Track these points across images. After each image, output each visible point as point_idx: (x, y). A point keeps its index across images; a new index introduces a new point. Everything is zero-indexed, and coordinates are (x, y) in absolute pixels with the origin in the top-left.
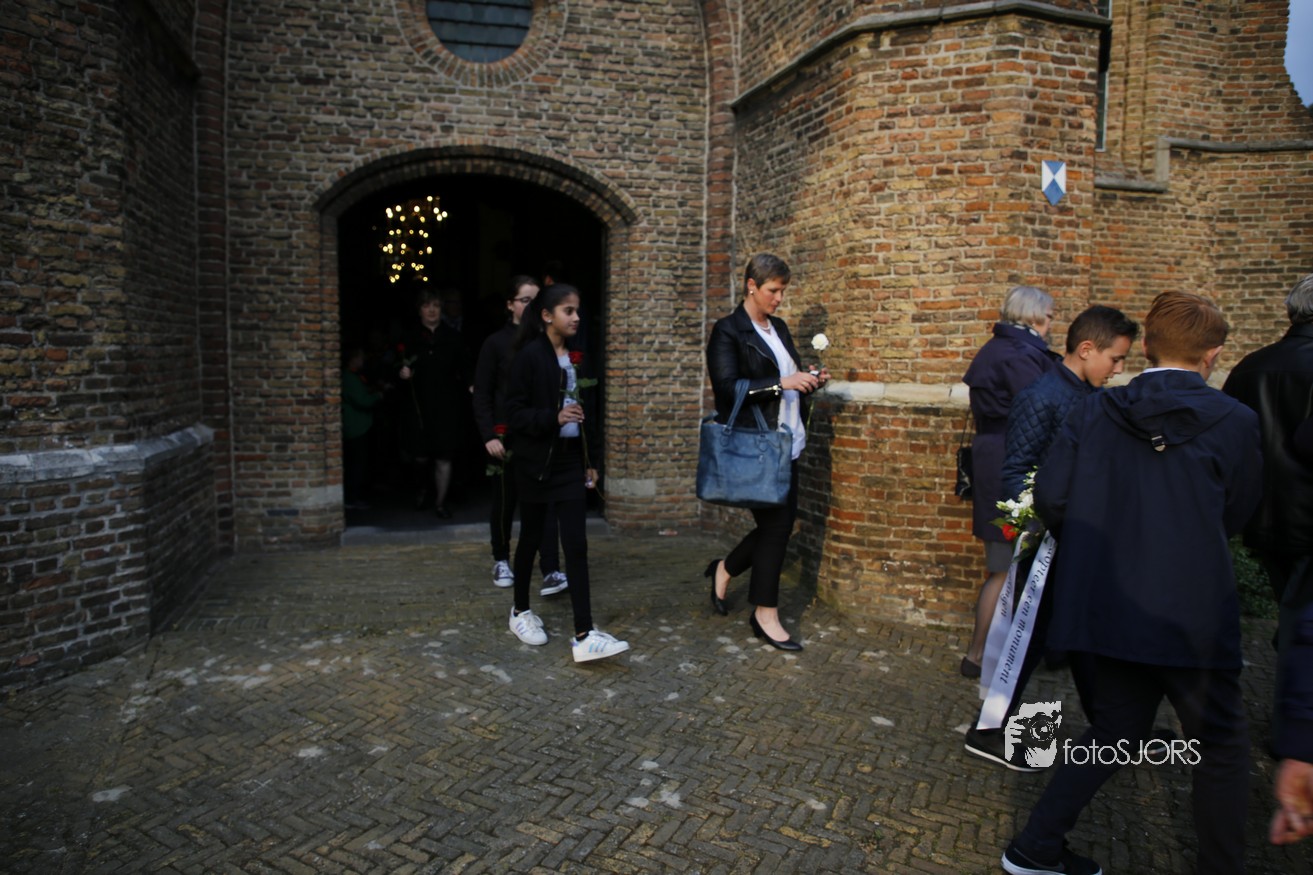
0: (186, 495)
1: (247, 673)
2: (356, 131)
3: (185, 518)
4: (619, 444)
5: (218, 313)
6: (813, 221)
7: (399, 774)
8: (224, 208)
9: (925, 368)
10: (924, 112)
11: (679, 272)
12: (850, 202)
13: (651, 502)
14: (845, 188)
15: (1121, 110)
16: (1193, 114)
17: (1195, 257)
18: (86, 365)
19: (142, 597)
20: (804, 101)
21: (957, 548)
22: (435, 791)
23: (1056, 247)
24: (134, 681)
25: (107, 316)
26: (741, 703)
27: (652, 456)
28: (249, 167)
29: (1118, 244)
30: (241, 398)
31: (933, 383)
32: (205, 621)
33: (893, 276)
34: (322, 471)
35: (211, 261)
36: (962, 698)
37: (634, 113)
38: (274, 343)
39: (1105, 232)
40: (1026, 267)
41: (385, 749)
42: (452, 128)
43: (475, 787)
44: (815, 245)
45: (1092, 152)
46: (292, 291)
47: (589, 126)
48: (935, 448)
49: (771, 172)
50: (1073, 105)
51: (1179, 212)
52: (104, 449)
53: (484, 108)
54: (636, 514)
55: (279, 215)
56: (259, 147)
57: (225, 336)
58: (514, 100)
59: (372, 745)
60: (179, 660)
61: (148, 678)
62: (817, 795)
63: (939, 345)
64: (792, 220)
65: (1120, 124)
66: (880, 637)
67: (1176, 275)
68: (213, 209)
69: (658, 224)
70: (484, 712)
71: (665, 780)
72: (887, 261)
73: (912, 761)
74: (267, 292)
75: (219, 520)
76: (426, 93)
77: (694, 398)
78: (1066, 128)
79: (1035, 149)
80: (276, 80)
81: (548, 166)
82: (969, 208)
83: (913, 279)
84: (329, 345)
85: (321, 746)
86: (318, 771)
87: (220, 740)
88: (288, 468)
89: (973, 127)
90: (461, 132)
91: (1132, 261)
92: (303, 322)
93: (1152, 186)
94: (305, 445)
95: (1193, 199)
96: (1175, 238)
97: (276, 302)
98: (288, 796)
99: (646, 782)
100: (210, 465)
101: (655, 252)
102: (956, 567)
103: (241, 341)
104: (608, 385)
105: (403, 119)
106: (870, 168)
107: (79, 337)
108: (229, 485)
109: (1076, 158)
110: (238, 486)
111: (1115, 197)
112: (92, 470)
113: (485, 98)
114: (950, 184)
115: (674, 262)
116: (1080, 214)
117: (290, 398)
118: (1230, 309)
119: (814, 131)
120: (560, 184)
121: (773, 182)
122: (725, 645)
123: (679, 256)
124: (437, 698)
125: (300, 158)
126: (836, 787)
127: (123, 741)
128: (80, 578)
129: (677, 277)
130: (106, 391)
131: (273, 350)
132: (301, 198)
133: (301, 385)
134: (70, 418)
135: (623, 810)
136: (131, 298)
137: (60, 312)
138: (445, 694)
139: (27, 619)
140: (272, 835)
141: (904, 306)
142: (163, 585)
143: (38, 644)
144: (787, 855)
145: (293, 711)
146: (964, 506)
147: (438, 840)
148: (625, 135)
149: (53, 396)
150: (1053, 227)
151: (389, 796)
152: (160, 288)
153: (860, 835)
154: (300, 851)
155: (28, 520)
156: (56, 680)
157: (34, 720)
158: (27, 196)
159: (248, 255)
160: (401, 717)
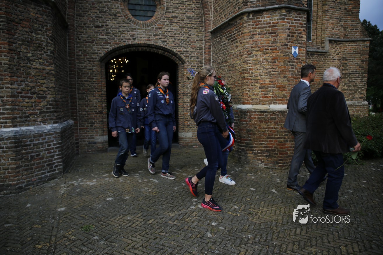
0: (69, 138)
1: (90, 182)
2: (110, 40)
3: (69, 144)
4: (182, 123)
5: (74, 90)
6: (233, 63)
7: (133, 203)
8: (75, 61)
9: (263, 101)
10: (261, 34)
12: (242, 58)
13: (191, 139)
14: (241, 54)
15: (315, 30)
16: (335, 31)
18: (46, 103)
19: (61, 164)
20: (230, 31)
21: (272, 147)
22: (142, 206)
23: (296, 69)
24: (61, 184)
25: (51, 91)
26: (217, 186)
27: (191, 126)
28: (82, 50)
30: (80, 112)
31: (265, 105)
32: (76, 170)
33: (254, 77)
34: (102, 132)
35: (72, 76)
36: (273, 184)
37: (184, 34)
38: (89, 98)
40: (288, 74)
41: (128, 198)
42: (135, 39)
43: (152, 205)
44: (234, 69)
45: (305, 44)
46: (94, 84)
47: (172, 38)
48: (266, 121)
49: (222, 49)
50: (300, 32)
51: (332, 58)
52: (51, 125)
53: (144, 33)
54: (187, 142)
55: (90, 63)
56: (84, 45)
57: (76, 96)
58: (152, 31)
59: (125, 197)
60: (72, 179)
61: (65, 184)
62: (236, 205)
63: (266, 95)
64: (227, 62)
65: (315, 34)
66: (252, 171)
68: (72, 62)
69: (191, 64)
70: (152, 189)
71: (199, 203)
72: (252, 73)
73: (260, 197)
74: (87, 84)
75: (76, 145)
76: (129, 30)
78: (298, 38)
79: (290, 43)
80: (88, 27)
81: (161, 49)
82: (273, 59)
83: (259, 78)
84: (104, 98)
85: (112, 198)
86: (113, 203)
87: (87, 197)
88: (93, 131)
89: (274, 38)
90: (138, 40)
91: (319, 72)
92: (97, 92)
93: (324, 51)
94: (98, 125)
95: (335, 54)
96: (331, 65)
97: (89, 87)
98: (106, 208)
99: (194, 203)
100: (73, 130)
102: (272, 152)
103: (80, 97)
104: (179, 107)
105: (122, 37)
106: (248, 48)
107: (44, 96)
108: (78, 136)
109: (301, 45)
110: (80, 136)
111: (314, 54)
112: (48, 131)
113: (144, 31)
114: (268, 53)
116: (302, 60)
117: (94, 112)
118: (346, 84)
119: (234, 40)
120: (165, 53)
121: (222, 52)
124: (140, 186)
125: (95, 48)
126: (241, 203)
127: (62, 198)
128: (46, 159)
130: (51, 110)
132: (96, 58)
133: (96, 109)
134: (42, 117)
135: (189, 209)
136: (56, 86)
137: (39, 90)
138: (142, 185)
139: (34, 169)
140: (104, 216)
141: (257, 85)
142: (65, 161)
143: (36, 175)
144: (230, 217)
145: (104, 190)
146: (273, 136)
147: (145, 216)
148: (182, 40)
149: (38, 111)
150: (295, 63)
151: (131, 208)
152: (61, 83)
153: (247, 213)
154: (111, 220)
155: (33, 144)
156: (41, 185)
157: (38, 194)
158: (31, 60)
159: (82, 74)
160: (131, 191)
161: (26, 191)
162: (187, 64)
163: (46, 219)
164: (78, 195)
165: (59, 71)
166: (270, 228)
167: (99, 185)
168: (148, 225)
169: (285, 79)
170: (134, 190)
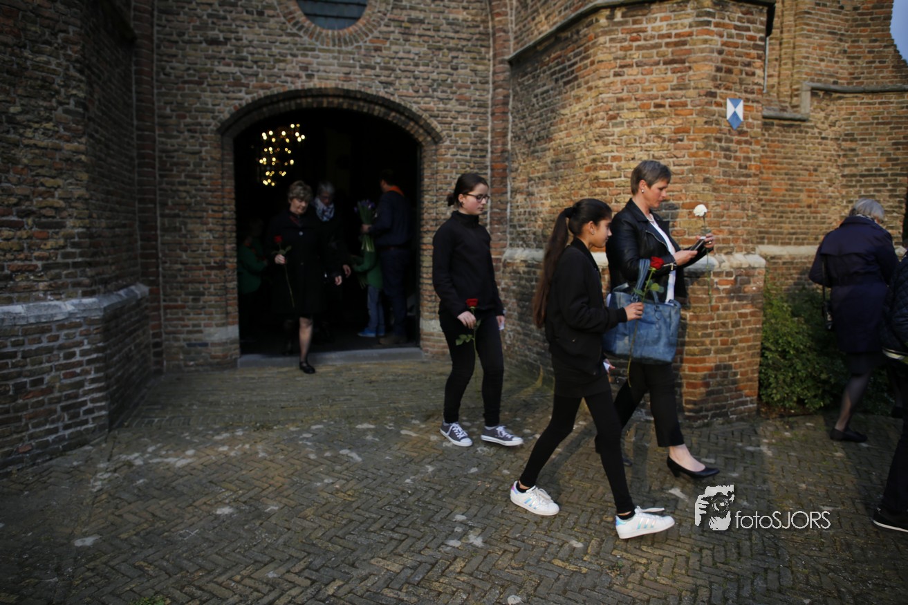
0: (131, 333)
1: (177, 456)
2: (246, 78)
3: (130, 349)
4: (430, 296)
5: (151, 206)
6: (567, 140)
7: (287, 525)
8: (154, 132)
10: (645, 64)
12: (593, 127)
14: (589, 117)
15: (777, 63)
16: (827, 66)
17: (827, 166)
18: (61, 242)
19: (103, 404)
20: (560, 57)
22: (313, 536)
23: (736, 158)
24: (99, 462)
25: (76, 208)
28: (172, 103)
29: (775, 157)
30: (167, 265)
32: (146, 420)
33: (623, 179)
34: (224, 315)
35: (146, 169)
37: (440, 65)
38: (190, 227)
39: (766, 148)
40: (716, 173)
41: (276, 508)
42: (313, 75)
43: (340, 533)
44: (568, 157)
46: (202, 190)
47: (409, 74)
49: (537, 106)
50: (748, 60)
51: (817, 135)
52: (75, 301)
53: (336, 61)
55: (192, 137)
56: (178, 89)
57: (156, 222)
58: (356, 56)
59: (267, 506)
60: (129, 448)
61: (109, 460)
62: (577, 537)
64: (551, 140)
65: (776, 73)
67: (814, 178)
68: (147, 133)
69: (457, 142)
70: (344, 482)
71: (471, 528)
72: (619, 168)
74: (184, 191)
75: (153, 350)
76: (295, 51)
78: (744, 76)
79: (722, 90)
80: (190, 42)
81: (380, 102)
82: (677, 131)
84: (228, 228)
85: (232, 507)
86: (231, 523)
87: (162, 502)
88: (200, 314)
89: (679, 74)
90: (320, 78)
91: (784, 169)
92: (210, 212)
93: (799, 116)
94: (212, 298)
95: (826, 126)
96: (814, 152)
97: (191, 198)
98: (210, 541)
99: (458, 530)
100: (147, 312)
101: (455, 162)
103: (167, 225)
104: (423, 255)
105: (279, 69)
106: (607, 103)
107: (57, 223)
108: (159, 326)
109: (750, 96)
110: (166, 326)
112: (67, 316)
113: (336, 54)
114: (663, 115)
116: (753, 135)
117: (202, 265)
119: (568, 77)
120: (389, 115)
121: (538, 113)
123: (472, 165)
124: (311, 472)
125: (207, 97)
126: (589, 532)
127: (93, 504)
128: (60, 391)
130: (76, 260)
131: (189, 231)
132: (208, 125)
133: (209, 256)
134: (51, 279)
135: (444, 549)
136: (92, 195)
137: (43, 205)
138: (316, 469)
139: (24, 420)
140: (201, 568)
142: (117, 395)
143: (32, 437)
144: (558, 579)
145: (211, 482)
147: (317, 571)
148: (434, 80)
149: (39, 264)
150: (734, 145)
151: (281, 541)
152: (111, 188)
153: (608, 564)
154: (220, 580)
155: (24, 351)
156: (44, 462)
157: (30, 490)
158: (19, 124)
159: (171, 165)
160: (286, 486)
164: (138, 496)
169: (708, 186)
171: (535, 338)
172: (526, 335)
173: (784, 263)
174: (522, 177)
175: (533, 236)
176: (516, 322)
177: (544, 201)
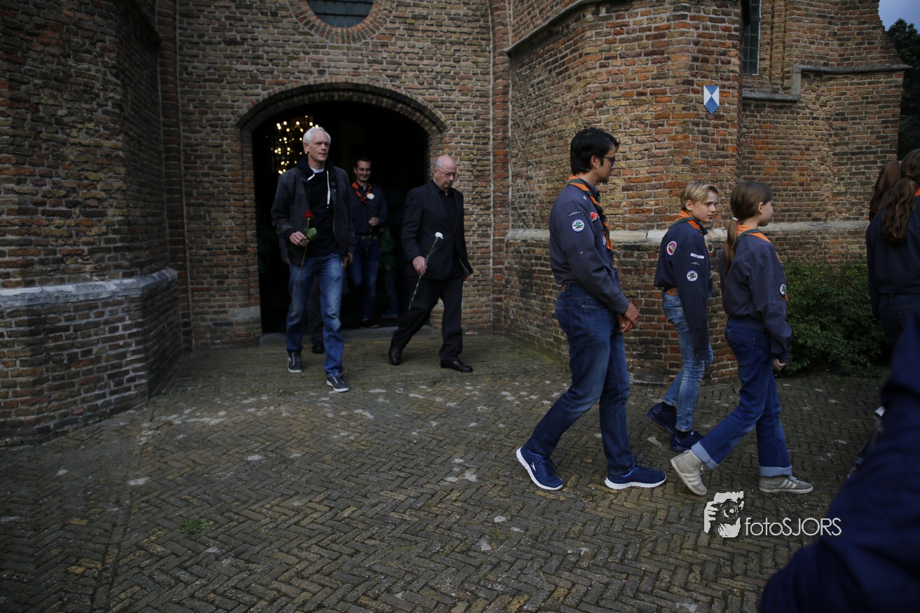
0: (164, 312)
1: (211, 417)
2: (262, 75)
3: (164, 327)
5: (177, 196)
6: (560, 127)
7: (309, 468)
8: (179, 128)
9: (631, 220)
10: (628, 56)
11: (475, 163)
14: (579, 106)
15: (769, 47)
16: (817, 49)
17: (819, 145)
18: (104, 229)
19: (143, 373)
20: (553, 49)
21: (653, 334)
22: (331, 476)
23: (713, 141)
24: (142, 422)
25: (115, 198)
28: (194, 100)
29: (767, 138)
30: (194, 251)
31: (636, 230)
32: (181, 389)
34: (246, 297)
35: (172, 162)
37: (443, 59)
38: (214, 215)
39: (758, 129)
40: (694, 155)
41: (299, 455)
42: (324, 71)
43: (354, 474)
45: (736, 79)
46: (224, 181)
47: (413, 68)
48: (638, 272)
49: (533, 95)
50: (724, 49)
51: (808, 115)
52: (117, 281)
53: (345, 57)
55: (214, 132)
56: (200, 87)
57: (182, 211)
58: (364, 52)
59: (291, 453)
60: (168, 410)
61: (151, 421)
63: (640, 206)
64: (546, 127)
65: (768, 57)
67: (806, 157)
68: (172, 129)
69: (461, 131)
70: (358, 435)
71: (467, 468)
74: (208, 182)
75: (182, 330)
76: (307, 49)
77: (486, 245)
78: (720, 64)
79: (699, 78)
80: (210, 43)
81: (388, 95)
82: (658, 117)
83: (623, 164)
84: (248, 215)
85: (261, 454)
86: (260, 467)
87: (200, 452)
88: (225, 296)
89: (659, 65)
90: (331, 74)
91: (777, 149)
92: (232, 201)
93: (790, 98)
94: (236, 280)
95: (817, 106)
96: (805, 132)
97: (214, 188)
98: (244, 480)
99: (456, 469)
100: (176, 294)
102: (652, 346)
103: (192, 214)
105: (293, 66)
107: (100, 212)
108: (188, 307)
109: (726, 83)
110: (194, 308)
111: (764, 106)
112: (111, 294)
113: (345, 51)
114: (645, 102)
115: (471, 156)
116: (729, 119)
117: (225, 250)
118: (842, 179)
119: (561, 70)
120: (396, 106)
121: (534, 102)
122: (506, 396)
123: (475, 152)
124: (329, 428)
125: (227, 94)
126: (570, 471)
127: (141, 454)
128: (106, 361)
129: (474, 166)
130: (117, 245)
131: (213, 219)
132: (228, 120)
133: (232, 242)
134: (96, 262)
135: (442, 483)
136: (128, 187)
137: (87, 196)
138: (333, 425)
139: (77, 385)
140: (237, 500)
141: (617, 181)
142: (154, 367)
143: (83, 401)
144: (539, 504)
146: (656, 307)
147: (334, 500)
148: (438, 73)
149: (86, 248)
150: (711, 128)
151: (304, 479)
152: (144, 181)
153: (583, 494)
154: (254, 507)
155: (75, 325)
156: (95, 423)
157: (86, 445)
158: (66, 124)
159: (195, 158)
160: (307, 438)
161: (58, 439)
162: (451, 132)
163: (100, 505)
164: (180, 447)
165: (136, 151)
166: (636, 530)
167: (232, 425)
168: (340, 521)
169: (686, 167)
170: (313, 437)
171: (535, 312)
172: (527, 309)
173: (777, 239)
174: (521, 162)
175: (532, 218)
176: (518, 298)
177: (541, 185)
